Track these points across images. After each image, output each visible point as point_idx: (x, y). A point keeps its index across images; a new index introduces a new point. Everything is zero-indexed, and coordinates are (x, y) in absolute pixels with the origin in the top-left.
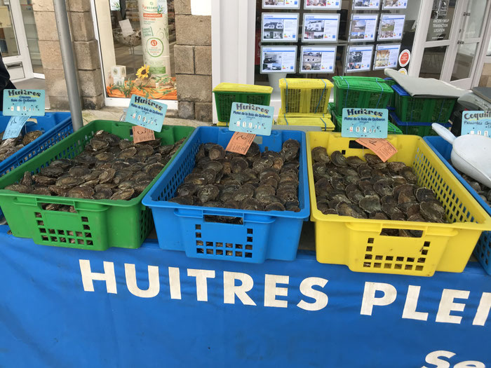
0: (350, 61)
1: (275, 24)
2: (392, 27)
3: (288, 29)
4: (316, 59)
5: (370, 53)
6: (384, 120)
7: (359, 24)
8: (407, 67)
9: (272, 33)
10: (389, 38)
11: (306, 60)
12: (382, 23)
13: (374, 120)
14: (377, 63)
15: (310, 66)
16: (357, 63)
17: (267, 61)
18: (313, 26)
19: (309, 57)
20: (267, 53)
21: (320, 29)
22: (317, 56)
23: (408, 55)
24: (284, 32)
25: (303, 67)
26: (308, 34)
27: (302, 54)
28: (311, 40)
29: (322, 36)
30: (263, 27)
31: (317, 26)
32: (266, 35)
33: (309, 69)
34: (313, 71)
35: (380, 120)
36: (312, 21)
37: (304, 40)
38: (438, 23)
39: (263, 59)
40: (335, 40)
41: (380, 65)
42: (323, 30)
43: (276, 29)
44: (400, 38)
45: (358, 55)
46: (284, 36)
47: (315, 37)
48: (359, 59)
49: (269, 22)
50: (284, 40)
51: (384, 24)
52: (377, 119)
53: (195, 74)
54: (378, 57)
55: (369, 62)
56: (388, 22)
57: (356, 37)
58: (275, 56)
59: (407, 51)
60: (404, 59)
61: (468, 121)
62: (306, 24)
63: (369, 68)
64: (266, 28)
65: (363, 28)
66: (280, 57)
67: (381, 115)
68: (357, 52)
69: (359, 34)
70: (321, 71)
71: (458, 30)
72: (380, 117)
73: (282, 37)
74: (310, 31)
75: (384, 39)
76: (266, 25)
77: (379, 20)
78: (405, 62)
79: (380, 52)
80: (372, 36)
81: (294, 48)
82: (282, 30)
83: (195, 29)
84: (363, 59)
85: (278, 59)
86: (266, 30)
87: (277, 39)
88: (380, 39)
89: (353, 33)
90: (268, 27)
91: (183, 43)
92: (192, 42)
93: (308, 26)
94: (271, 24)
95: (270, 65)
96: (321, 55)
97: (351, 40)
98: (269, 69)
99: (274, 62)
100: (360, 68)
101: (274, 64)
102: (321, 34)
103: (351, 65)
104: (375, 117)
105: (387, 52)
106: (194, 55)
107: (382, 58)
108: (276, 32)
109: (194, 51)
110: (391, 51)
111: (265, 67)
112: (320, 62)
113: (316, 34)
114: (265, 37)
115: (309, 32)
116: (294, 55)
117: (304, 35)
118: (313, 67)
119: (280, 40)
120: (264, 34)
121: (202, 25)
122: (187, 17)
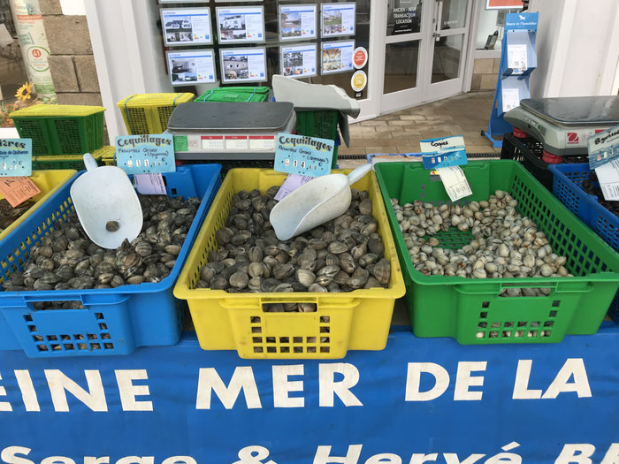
0: (286, 65)
1: (180, 23)
2: (338, 20)
3: (198, 28)
4: (241, 65)
5: (314, 54)
6: (26, 152)
7: (290, 18)
8: (365, 69)
9: (177, 35)
10: (336, 34)
11: (229, 67)
12: (324, 15)
13: (15, 153)
14: (325, 66)
15: (235, 74)
16: (297, 68)
17: (176, 70)
18: (231, 23)
19: (231, 63)
20: (176, 60)
21: (240, 26)
22: (242, 60)
23: (364, 54)
24: (194, 32)
25: (226, 75)
26: (226, 33)
27: (222, 59)
28: (230, 40)
29: (244, 36)
30: (165, 28)
31: (236, 22)
32: (170, 37)
33: (234, 77)
34: (239, 80)
35: (22, 153)
36: (228, 16)
37: (221, 42)
38: (401, 13)
39: (171, 67)
40: (262, 39)
41: (330, 68)
42: (243, 27)
43: (181, 29)
44: (352, 32)
45: (296, 57)
46: (193, 37)
47: (236, 37)
48: (299, 61)
49: (171, 20)
50: (195, 42)
51: (327, 16)
52: (19, 152)
53: (80, 92)
54: (325, 57)
55: (313, 64)
56: (332, 13)
57: (290, 35)
58: (187, 63)
59: (362, 49)
60: (360, 59)
61: (123, 148)
62: (220, 20)
63: (314, 73)
64: (169, 28)
65: (297, 23)
66: (193, 64)
67: (23, 147)
68: (294, 54)
69: (293, 31)
70: (250, 79)
71: (430, 21)
72: (22, 150)
73: (191, 39)
74: (228, 29)
75: (330, 35)
76: (168, 24)
77: (319, 12)
78: (362, 62)
79: (327, 52)
80: (312, 32)
81: (211, 52)
82: (190, 30)
83: (70, 34)
84: (304, 61)
85: (190, 66)
86: (168, 31)
87: (185, 41)
88: (324, 35)
89: (285, 29)
90: (171, 27)
91: (58, 52)
92: (70, 51)
93: (224, 23)
94: (175, 22)
95: (181, 75)
96: (246, 60)
97: (283, 38)
98: (181, 80)
99: (186, 71)
100: (301, 73)
101: (187, 74)
102: (242, 32)
103: (288, 70)
104: (16, 149)
105: (336, 51)
106: (75, 67)
107: (332, 60)
108: (183, 33)
109: (74, 63)
110: (342, 49)
111: (175, 78)
112: (247, 68)
113: (236, 33)
114: (169, 40)
115: (226, 31)
116: (211, 60)
117: (221, 35)
118: (238, 75)
119: (189, 43)
120: (167, 36)
121: (80, 27)
122: (57, 18)
